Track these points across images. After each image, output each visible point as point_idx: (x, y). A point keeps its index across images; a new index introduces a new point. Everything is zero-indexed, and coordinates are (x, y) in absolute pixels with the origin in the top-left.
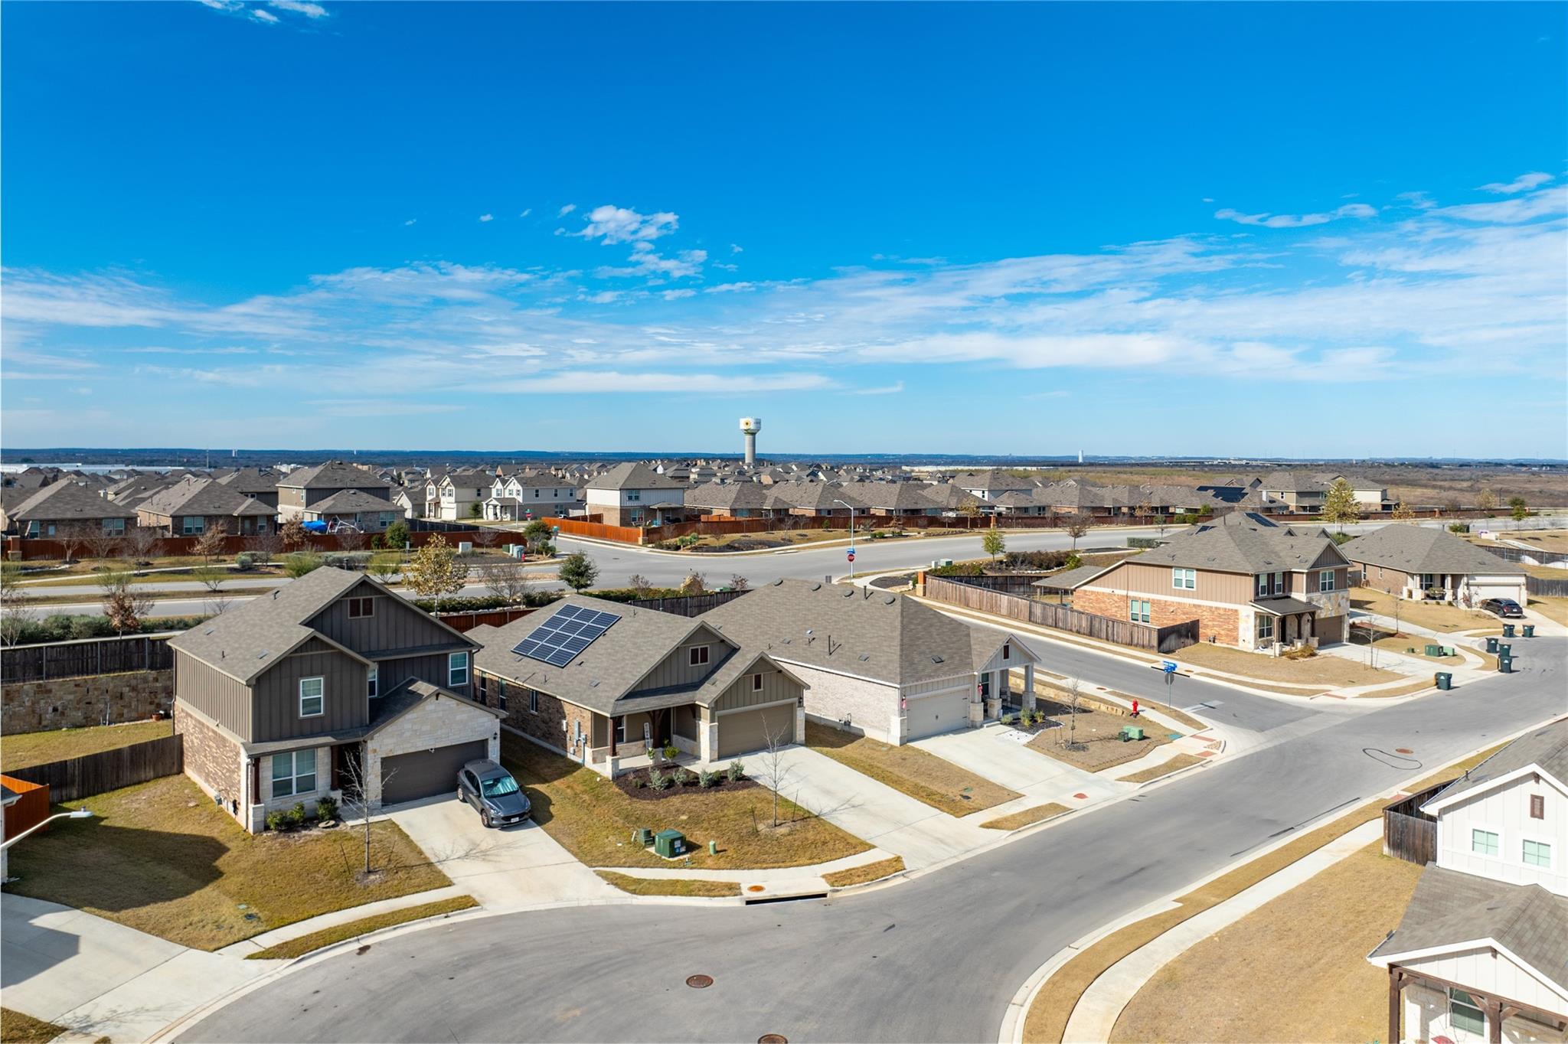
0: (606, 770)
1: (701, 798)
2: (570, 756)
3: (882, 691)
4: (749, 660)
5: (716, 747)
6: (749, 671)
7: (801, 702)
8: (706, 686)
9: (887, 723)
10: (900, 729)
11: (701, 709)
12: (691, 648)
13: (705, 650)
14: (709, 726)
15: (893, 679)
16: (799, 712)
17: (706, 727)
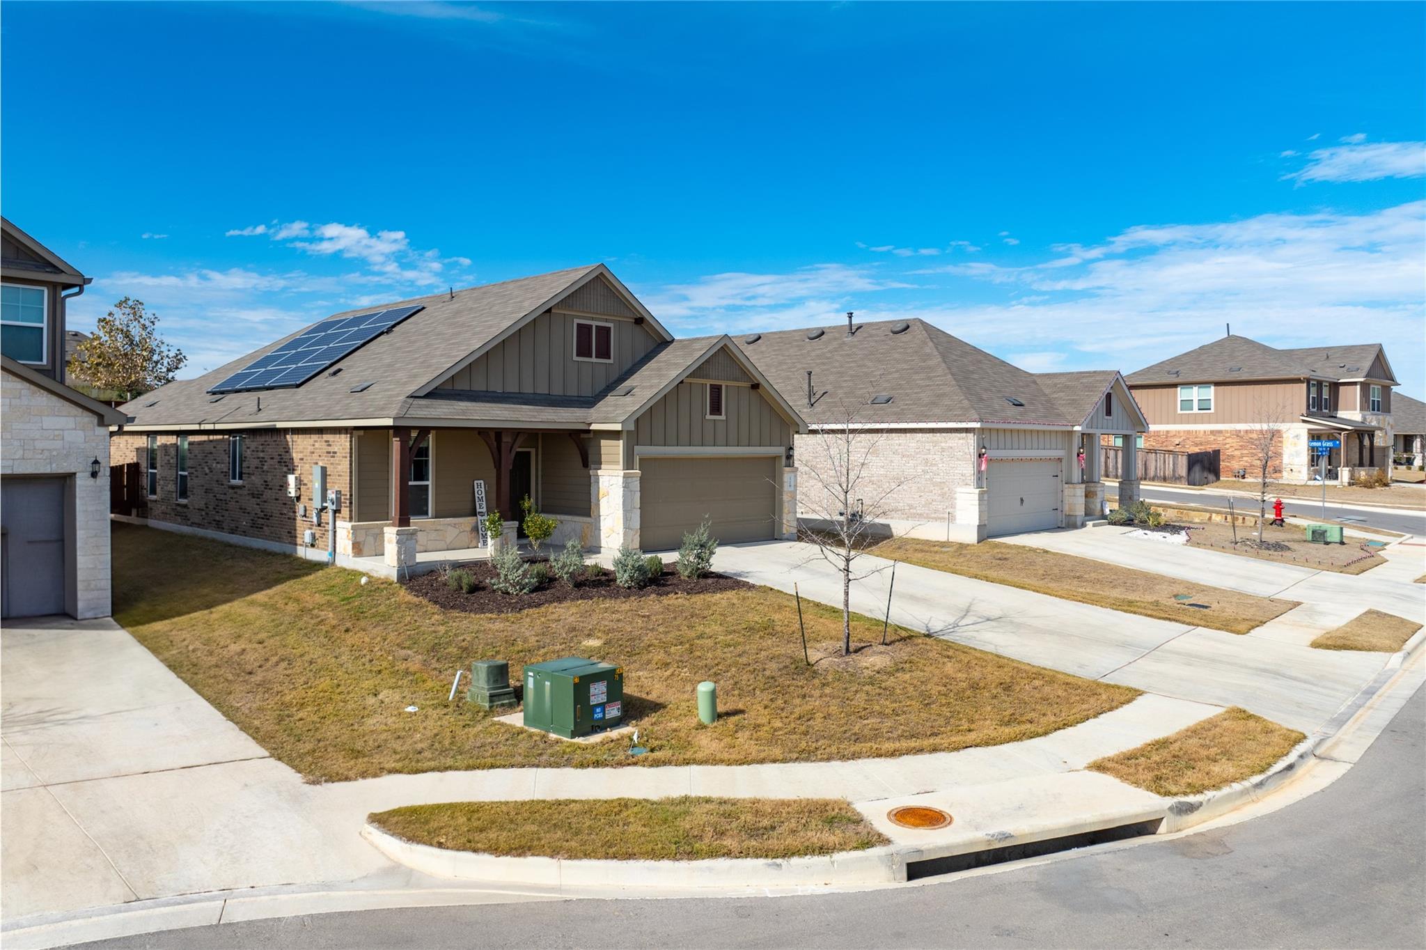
0: (386, 565)
1: (626, 607)
2: (304, 553)
3: (936, 443)
4: (701, 350)
5: (636, 524)
6: (700, 371)
7: (789, 457)
8: (610, 399)
9: (947, 504)
10: (978, 510)
11: (603, 442)
12: (576, 321)
13: (604, 333)
14: (622, 475)
15: (959, 415)
16: (787, 476)
17: (614, 480)
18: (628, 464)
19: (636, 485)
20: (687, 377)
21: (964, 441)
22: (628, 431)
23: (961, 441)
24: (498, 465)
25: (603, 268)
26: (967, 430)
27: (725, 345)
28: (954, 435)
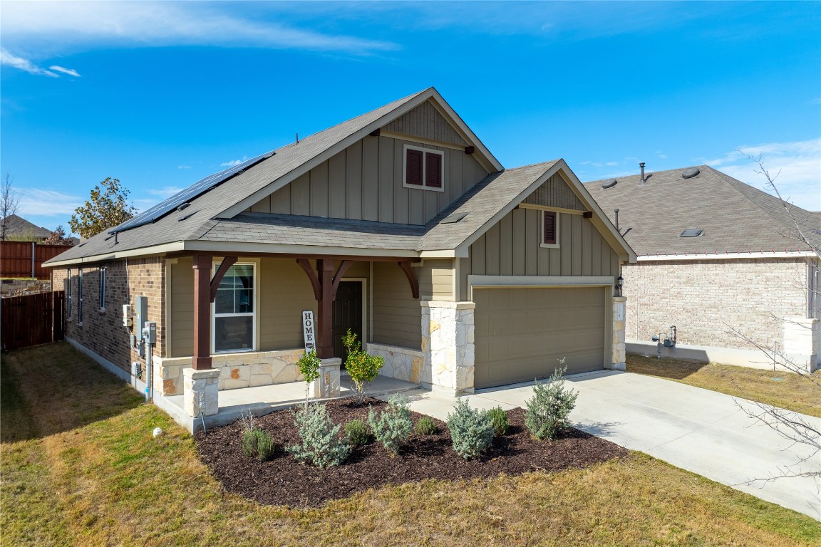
0: (185, 412)
2: (135, 383)
3: (759, 273)
4: (535, 174)
5: (470, 359)
6: (536, 196)
7: (618, 287)
8: (441, 227)
9: (773, 333)
10: (811, 340)
11: (434, 271)
12: (406, 147)
13: (435, 160)
14: (455, 307)
15: (787, 245)
16: (617, 307)
17: (446, 312)
18: (462, 296)
19: (470, 318)
20: (523, 202)
21: (794, 271)
22: (461, 259)
23: (790, 271)
24: (319, 297)
25: (434, 92)
26: (797, 260)
27: (561, 170)
28: (780, 264)
